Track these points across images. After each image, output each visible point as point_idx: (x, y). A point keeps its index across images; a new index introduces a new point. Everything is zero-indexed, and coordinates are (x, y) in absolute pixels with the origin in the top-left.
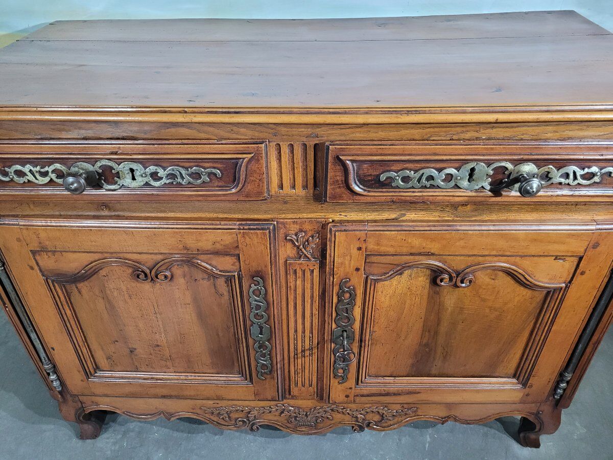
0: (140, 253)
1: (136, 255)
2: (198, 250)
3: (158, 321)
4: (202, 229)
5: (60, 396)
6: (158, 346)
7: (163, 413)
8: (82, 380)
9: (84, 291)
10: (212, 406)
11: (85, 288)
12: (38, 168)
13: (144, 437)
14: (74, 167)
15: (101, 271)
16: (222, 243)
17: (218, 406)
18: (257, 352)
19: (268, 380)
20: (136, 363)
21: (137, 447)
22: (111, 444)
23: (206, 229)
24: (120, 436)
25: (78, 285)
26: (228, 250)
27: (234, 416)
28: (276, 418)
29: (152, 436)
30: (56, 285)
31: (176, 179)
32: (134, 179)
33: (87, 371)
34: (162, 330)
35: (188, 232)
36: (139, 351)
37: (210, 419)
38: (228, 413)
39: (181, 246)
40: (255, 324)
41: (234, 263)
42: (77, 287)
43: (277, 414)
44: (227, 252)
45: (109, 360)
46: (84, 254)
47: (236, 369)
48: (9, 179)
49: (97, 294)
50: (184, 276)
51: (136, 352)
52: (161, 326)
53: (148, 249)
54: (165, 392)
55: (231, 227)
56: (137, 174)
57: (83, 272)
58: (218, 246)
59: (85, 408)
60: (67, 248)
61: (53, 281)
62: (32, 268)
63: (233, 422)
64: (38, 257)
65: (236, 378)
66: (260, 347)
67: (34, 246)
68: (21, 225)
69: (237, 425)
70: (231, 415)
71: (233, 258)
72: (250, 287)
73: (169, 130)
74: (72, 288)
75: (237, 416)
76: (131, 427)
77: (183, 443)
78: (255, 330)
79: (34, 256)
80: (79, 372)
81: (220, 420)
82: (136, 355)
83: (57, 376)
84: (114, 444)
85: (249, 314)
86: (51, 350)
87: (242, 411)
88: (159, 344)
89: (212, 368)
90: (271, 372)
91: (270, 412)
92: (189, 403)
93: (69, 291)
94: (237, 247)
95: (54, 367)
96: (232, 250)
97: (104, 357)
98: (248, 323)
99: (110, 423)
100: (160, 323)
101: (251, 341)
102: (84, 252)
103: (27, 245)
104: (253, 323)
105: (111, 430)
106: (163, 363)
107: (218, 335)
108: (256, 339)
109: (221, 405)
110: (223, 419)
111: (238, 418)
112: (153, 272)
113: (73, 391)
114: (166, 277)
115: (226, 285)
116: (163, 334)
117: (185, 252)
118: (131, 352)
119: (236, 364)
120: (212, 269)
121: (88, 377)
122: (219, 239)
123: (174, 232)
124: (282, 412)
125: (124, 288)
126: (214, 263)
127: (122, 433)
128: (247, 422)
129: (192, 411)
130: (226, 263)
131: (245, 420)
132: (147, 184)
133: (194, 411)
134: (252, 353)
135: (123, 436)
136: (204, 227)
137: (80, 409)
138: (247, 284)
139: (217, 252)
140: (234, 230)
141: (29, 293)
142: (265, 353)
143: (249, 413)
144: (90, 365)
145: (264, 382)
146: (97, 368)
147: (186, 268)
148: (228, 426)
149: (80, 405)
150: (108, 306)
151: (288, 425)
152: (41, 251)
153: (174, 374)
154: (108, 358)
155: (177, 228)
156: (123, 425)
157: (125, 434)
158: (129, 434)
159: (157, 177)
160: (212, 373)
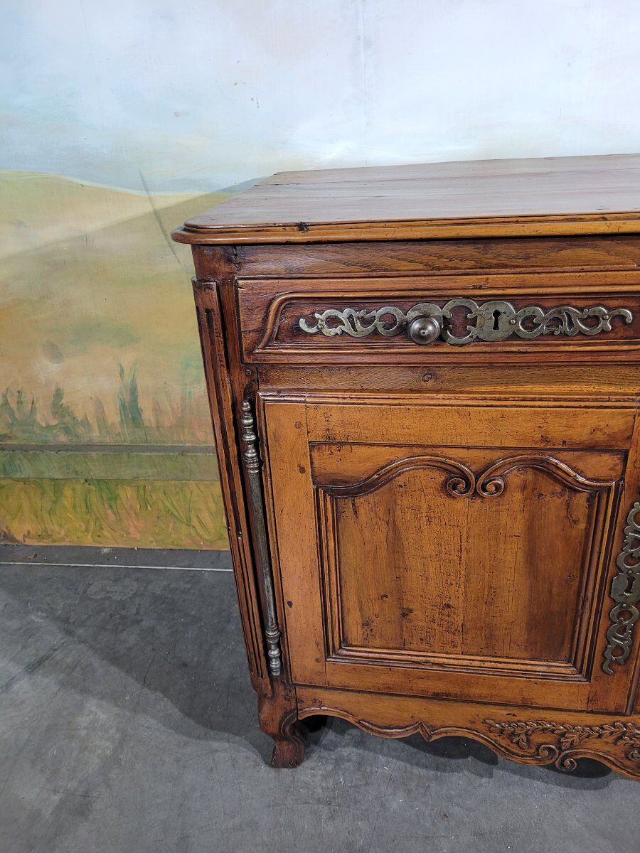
0: (468, 448)
1: (462, 450)
2: (564, 442)
3: (460, 564)
4: (580, 407)
5: (270, 687)
6: (449, 606)
7: (422, 726)
8: (317, 660)
9: (362, 511)
10: (504, 719)
11: (366, 506)
12: (362, 313)
13: (368, 770)
14: (414, 310)
15: (398, 478)
16: (606, 431)
17: (515, 719)
18: (613, 622)
19: (618, 674)
20: (406, 636)
21: (361, 785)
22: (319, 778)
23: (586, 407)
24: (330, 767)
25: (356, 501)
26: (613, 443)
27: (537, 738)
28: (607, 748)
29: (380, 770)
30: (328, 498)
31: (560, 326)
32: (496, 327)
33: (331, 644)
34: (463, 579)
35: (556, 412)
36: (418, 615)
37: (495, 741)
38: (529, 733)
39: (538, 436)
40: (622, 572)
41: (616, 465)
42: (354, 504)
43: (611, 739)
44: (611, 446)
45: (366, 627)
46: (383, 449)
47: (565, 653)
48: (317, 330)
49: (381, 516)
50: (524, 488)
51: (412, 616)
52: (463, 572)
53: (485, 441)
54: (440, 687)
55: (626, 404)
56: (503, 320)
57: (376, 476)
58: (599, 437)
59: (300, 710)
60: (364, 438)
61: (325, 492)
62: (302, 470)
63: (532, 751)
64: (315, 454)
65: (562, 668)
66: (620, 614)
67: (319, 434)
68: (308, 403)
69: (539, 755)
70: (531, 738)
71: (616, 458)
72: (632, 506)
73: (563, 252)
74: (346, 505)
75: (541, 740)
76: (346, 754)
77: (432, 785)
78: (620, 583)
79: (310, 451)
80: (317, 644)
81: (511, 745)
82: (410, 621)
83: (280, 651)
84: (325, 777)
85: (618, 554)
86: (286, 605)
87: (553, 732)
88: (451, 603)
89: (526, 650)
90: (626, 660)
91: (600, 736)
92: (471, 710)
93: (340, 510)
94: (629, 438)
95: (281, 636)
96: (620, 443)
97: (360, 621)
98: (612, 569)
99: (312, 746)
100: (463, 566)
101: (607, 601)
102: (385, 445)
103: (309, 432)
104: (619, 569)
105: (315, 756)
106: (449, 637)
107: (550, 591)
108: (616, 598)
109: (519, 718)
110: (517, 743)
111: (542, 744)
112: (481, 481)
113: (298, 678)
114: (498, 487)
115: (586, 505)
116: (462, 587)
117: (542, 445)
118: (404, 615)
119: (567, 646)
120: (576, 476)
121: (328, 655)
122: (602, 424)
123: (535, 413)
124: (620, 738)
125: (424, 507)
126: (580, 465)
127: (334, 762)
128: (557, 751)
129: (469, 725)
130: (602, 465)
131: (554, 747)
132: (515, 336)
133: (473, 726)
134: (604, 623)
135: (335, 766)
136: (583, 404)
137: (291, 711)
138: (629, 503)
139: (594, 447)
140: (632, 410)
141: (284, 512)
142: (626, 626)
143: (563, 735)
144: (336, 635)
145: (610, 678)
146: (344, 641)
147: (530, 476)
148: (523, 756)
149: (294, 704)
150: (391, 535)
151: (627, 762)
152: (325, 443)
153: (463, 657)
154: (366, 624)
155: (540, 407)
156: (331, 751)
157: (338, 762)
158: (343, 764)
159: (530, 325)
160: (523, 659)
